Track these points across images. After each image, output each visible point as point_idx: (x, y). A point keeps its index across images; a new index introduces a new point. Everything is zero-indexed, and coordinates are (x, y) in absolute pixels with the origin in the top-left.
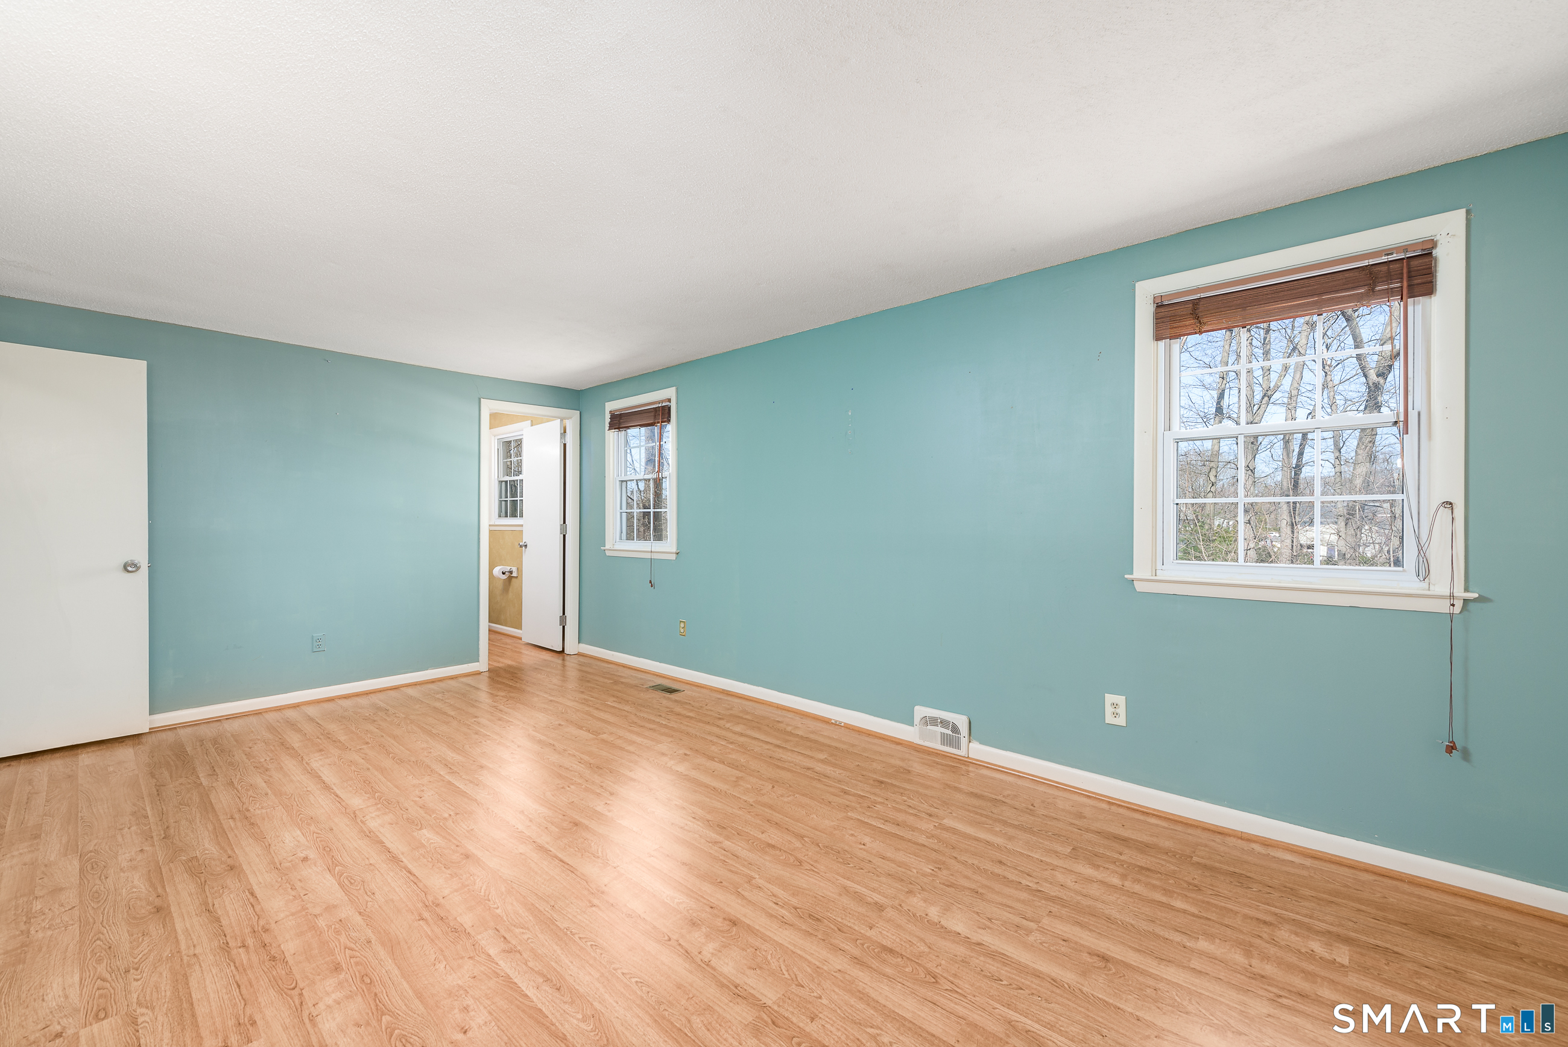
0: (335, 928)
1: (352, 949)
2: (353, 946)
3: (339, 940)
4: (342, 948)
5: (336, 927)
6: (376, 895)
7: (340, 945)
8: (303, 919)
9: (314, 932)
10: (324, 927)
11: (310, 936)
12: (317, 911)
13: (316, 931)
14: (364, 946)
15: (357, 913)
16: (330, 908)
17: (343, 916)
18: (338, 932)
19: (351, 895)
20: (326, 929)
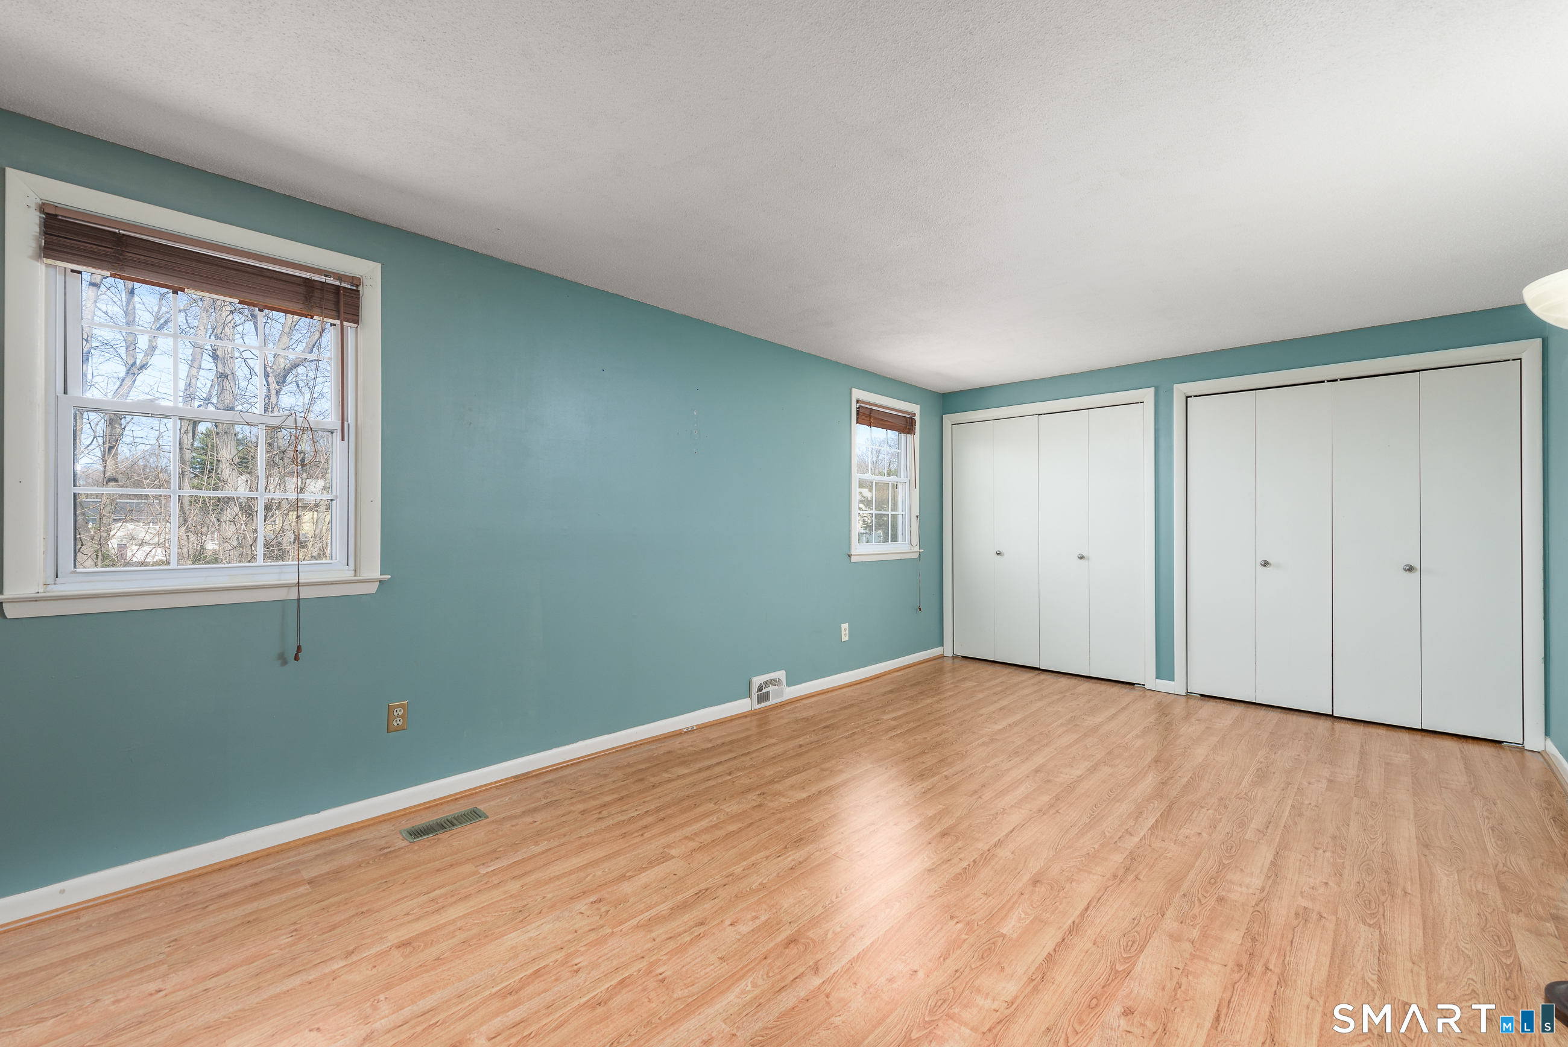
0: (1192, 921)
1: (1200, 901)
2: (1196, 902)
3: (1199, 912)
4: (1203, 906)
5: (1190, 921)
6: (1135, 916)
7: (1203, 909)
8: (1204, 948)
9: (1208, 932)
10: (1197, 929)
11: (1214, 932)
12: (1187, 946)
13: (1206, 932)
14: (1191, 896)
15: (1165, 917)
16: (1175, 938)
17: (1175, 924)
18: (1194, 917)
19: (1149, 933)
20: (1198, 927)
